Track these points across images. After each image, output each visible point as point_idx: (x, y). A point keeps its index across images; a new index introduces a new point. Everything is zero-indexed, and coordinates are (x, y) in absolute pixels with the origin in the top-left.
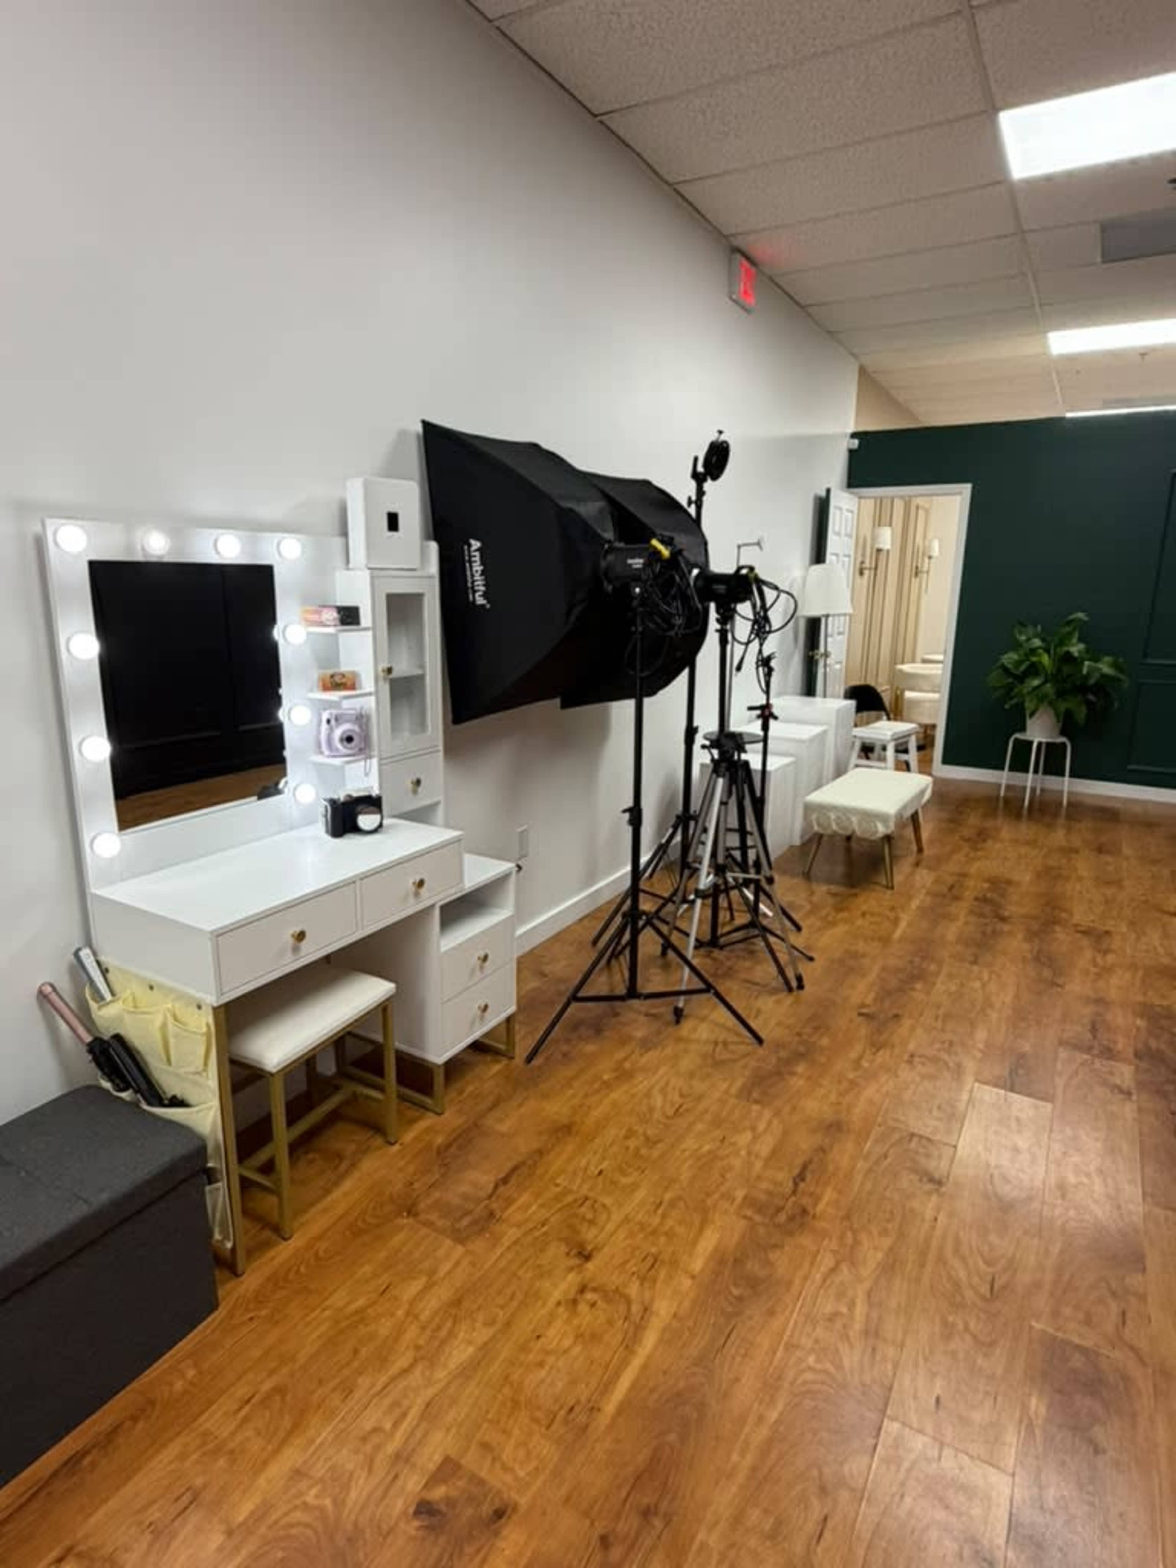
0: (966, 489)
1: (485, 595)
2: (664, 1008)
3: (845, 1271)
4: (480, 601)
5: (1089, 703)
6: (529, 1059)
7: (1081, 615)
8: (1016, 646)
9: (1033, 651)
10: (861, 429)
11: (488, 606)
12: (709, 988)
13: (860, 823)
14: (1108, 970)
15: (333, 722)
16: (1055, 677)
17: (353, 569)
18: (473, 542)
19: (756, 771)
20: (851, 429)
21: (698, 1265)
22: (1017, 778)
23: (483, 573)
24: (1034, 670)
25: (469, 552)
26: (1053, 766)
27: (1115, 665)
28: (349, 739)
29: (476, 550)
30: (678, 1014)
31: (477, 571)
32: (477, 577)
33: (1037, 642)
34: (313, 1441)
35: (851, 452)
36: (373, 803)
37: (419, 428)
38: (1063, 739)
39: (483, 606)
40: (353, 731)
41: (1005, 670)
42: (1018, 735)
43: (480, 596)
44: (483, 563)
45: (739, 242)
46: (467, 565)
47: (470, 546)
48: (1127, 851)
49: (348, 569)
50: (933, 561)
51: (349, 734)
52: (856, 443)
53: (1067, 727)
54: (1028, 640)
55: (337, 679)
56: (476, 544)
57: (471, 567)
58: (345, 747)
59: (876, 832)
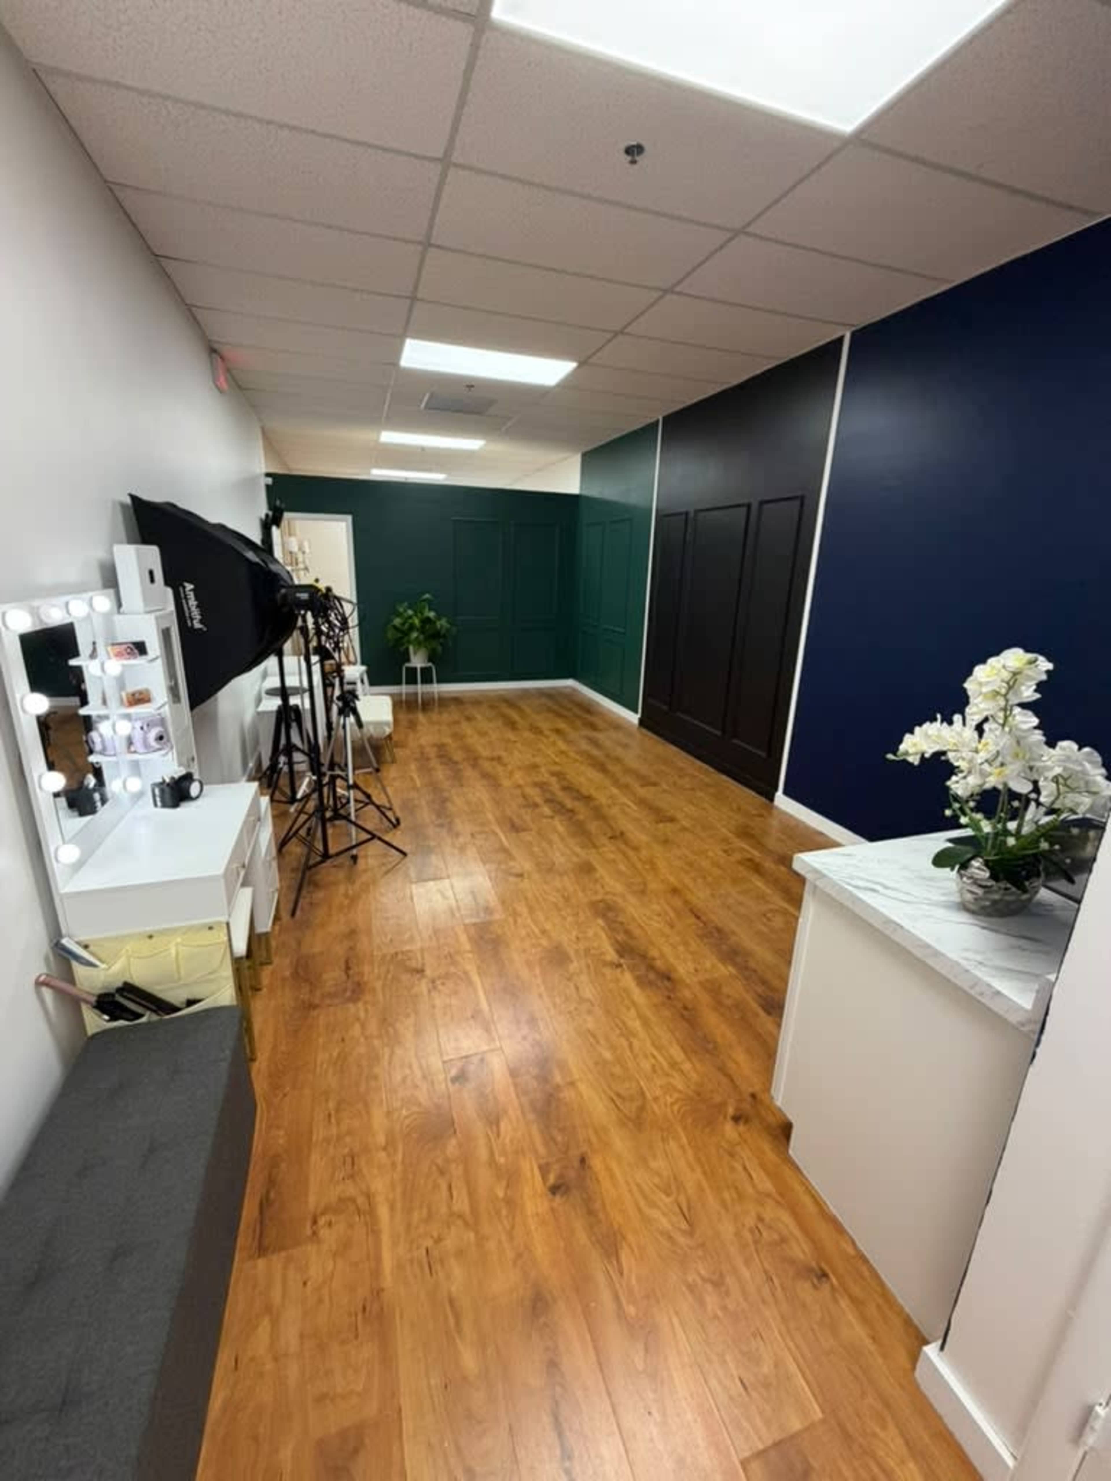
0: (349, 518)
1: (201, 622)
2: (344, 859)
3: (519, 920)
4: (197, 625)
5: (441, 644)
6: (293, 914)
7: (427, 596)
8: (399, 615)
9: (410, 617)
10: (272, 470)
11: (205, 629)
12: (374, 837)
13: (375, 729)
14: (511, 773)
15: (145, 728)
16: (422, 630)
17: (124, 613)
18: (186, 584)
19: (307, 710)
20: (264, 470)
21: (468, 947)
22: (411, 688)
23: (198, 606)
24: (412, 627)
25: (184, 592)
26: (427, 679)
27: (448, 622)
28: (161, 738)
29: (190, 590)
30: (355, 858)
31: (192, 605)
32: (193, 609)
33: (410, 612)
34: (382, 1101)
35: (268, 487)
36: (188, 778)
37: (128, 501)
38: (430, 664)
39: (200, 629)
40: (160, 732)
41: (395, 627)
42: (407, 665)
43: (197, 623)
44: (197, 599)
45: (216, 346)
46: (184, 601)
47: (184, 587)
48: (479, 717)
49: (119, 612)
50: (306, 556)
51: (160, 734)
52: (270, 481)
53: (431, 658)
54: (405, 611)
55: (137, 696)
56: (189, 587)
57: (187, 603)
58: (158, 743)
59: (384, 732)
